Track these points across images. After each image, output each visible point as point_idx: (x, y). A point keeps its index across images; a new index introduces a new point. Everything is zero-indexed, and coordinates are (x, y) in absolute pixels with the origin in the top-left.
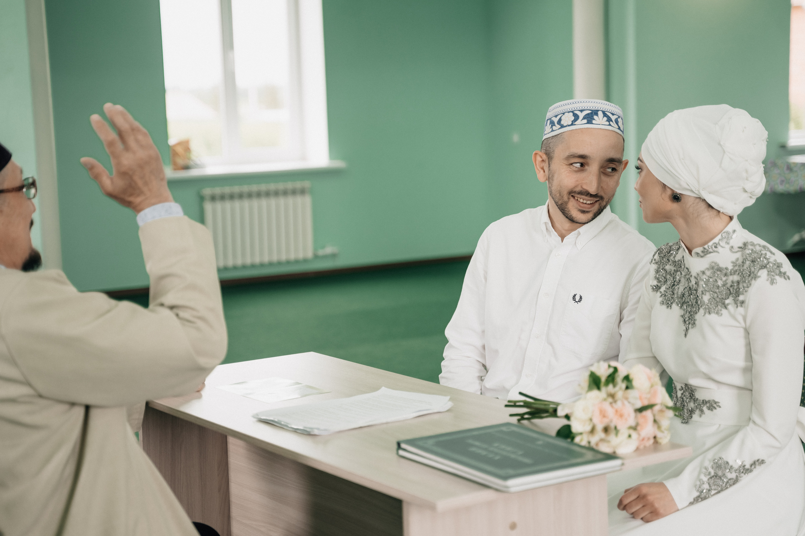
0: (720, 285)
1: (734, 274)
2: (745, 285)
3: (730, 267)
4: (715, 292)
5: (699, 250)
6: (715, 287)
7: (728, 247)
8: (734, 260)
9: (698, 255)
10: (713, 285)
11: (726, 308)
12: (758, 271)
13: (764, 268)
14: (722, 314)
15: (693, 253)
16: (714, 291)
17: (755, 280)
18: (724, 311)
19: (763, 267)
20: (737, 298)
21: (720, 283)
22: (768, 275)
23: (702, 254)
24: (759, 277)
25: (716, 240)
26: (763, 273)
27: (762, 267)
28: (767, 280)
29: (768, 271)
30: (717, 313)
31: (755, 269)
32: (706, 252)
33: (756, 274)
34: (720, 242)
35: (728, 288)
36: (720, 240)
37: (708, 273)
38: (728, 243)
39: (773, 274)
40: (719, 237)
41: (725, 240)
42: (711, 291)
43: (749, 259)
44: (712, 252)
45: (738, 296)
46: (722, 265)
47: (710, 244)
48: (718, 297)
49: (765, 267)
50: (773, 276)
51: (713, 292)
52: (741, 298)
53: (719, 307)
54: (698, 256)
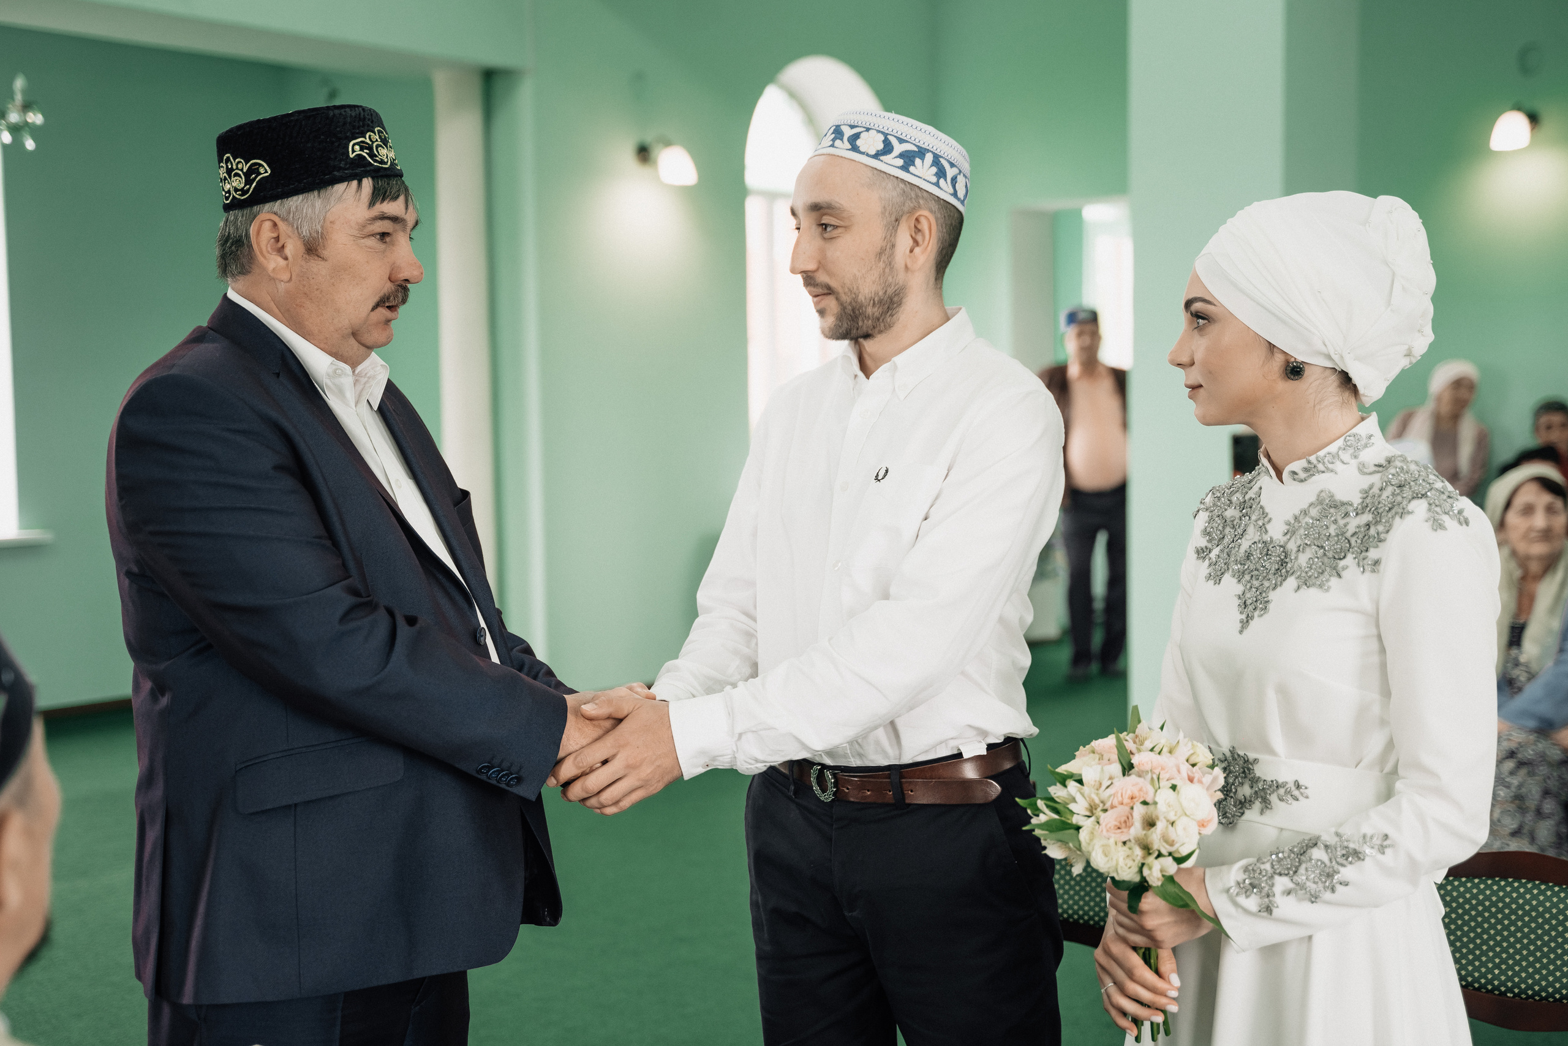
0: (1333, 534)
1: (1363, 513)
2: (1380, 528)
3: (1356, 500)
4: (1322, 547)
5: (1297, 466)
6: (1322, 536)
7: (1354, 463)
8: (1366, 486)
9: (1296, 476)
10: (1319, 533)
11: (1339, 576)
12: (1410, 501)
13: (1421, 498)
14: (1329, 588)
15: (1285, 475)
16: (1320, 545)
17: (1401, 517)
18: (1334, 581)
19: (1420, 496)
20: (1363, 554)
21: (1332, 530)
22: (1429, 510)
23: (1302, 475)
24: (1409, 513)
25: (1333, 448)
26: (1419, 508)
27: (1417, 495)
28: (1427, 521)
29: (1430, 504)
30: (1321, 586)
31: (1403, 497)
32: (1310, 470)
33: (1405, 506)
34: (1340, 453)
35: (1346, 539)
36: (1340, 448)
37: (1314, 512)
38: (1356, 457)
39: (1438, 509)
40: (1340, 442)
41: (1351, 451)
42: (1315, 545)
43: (1393, 483)
44: (1323, 472)
45: (1367, 551)
46: (1340, 496)
47: (1321, 453)
48: (1325, 554)
49: (1424, 496)
50: (1437, 513)
51: (1318, 546)
52: (1373, 554)
53: (1326, 573)
54: (1294, 480)
